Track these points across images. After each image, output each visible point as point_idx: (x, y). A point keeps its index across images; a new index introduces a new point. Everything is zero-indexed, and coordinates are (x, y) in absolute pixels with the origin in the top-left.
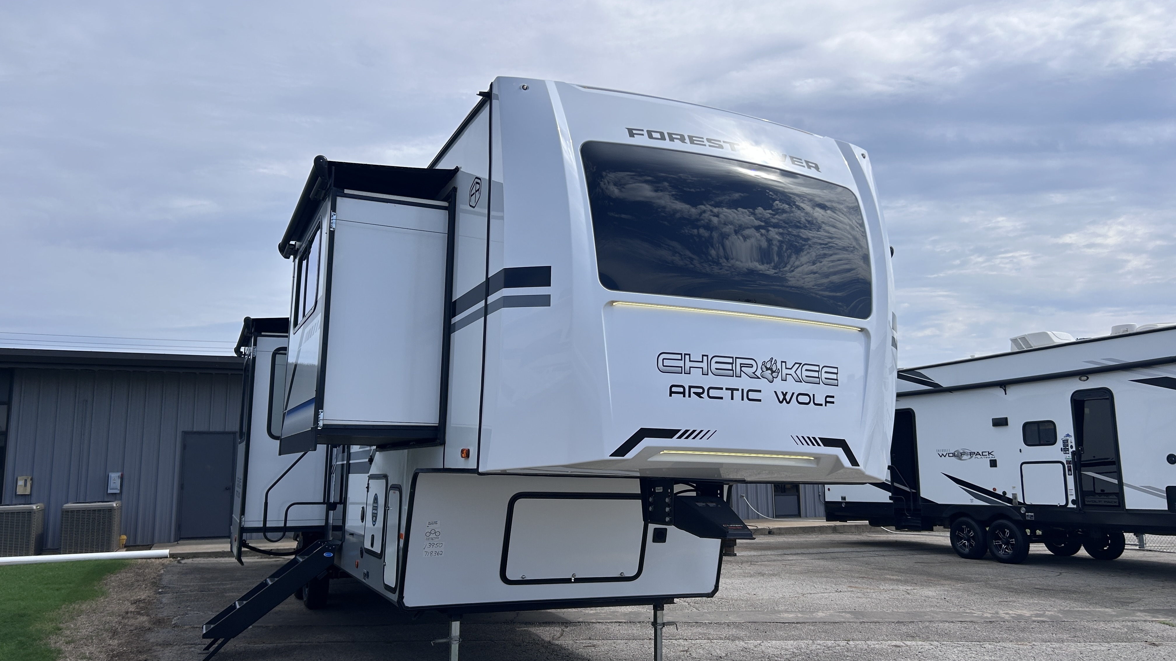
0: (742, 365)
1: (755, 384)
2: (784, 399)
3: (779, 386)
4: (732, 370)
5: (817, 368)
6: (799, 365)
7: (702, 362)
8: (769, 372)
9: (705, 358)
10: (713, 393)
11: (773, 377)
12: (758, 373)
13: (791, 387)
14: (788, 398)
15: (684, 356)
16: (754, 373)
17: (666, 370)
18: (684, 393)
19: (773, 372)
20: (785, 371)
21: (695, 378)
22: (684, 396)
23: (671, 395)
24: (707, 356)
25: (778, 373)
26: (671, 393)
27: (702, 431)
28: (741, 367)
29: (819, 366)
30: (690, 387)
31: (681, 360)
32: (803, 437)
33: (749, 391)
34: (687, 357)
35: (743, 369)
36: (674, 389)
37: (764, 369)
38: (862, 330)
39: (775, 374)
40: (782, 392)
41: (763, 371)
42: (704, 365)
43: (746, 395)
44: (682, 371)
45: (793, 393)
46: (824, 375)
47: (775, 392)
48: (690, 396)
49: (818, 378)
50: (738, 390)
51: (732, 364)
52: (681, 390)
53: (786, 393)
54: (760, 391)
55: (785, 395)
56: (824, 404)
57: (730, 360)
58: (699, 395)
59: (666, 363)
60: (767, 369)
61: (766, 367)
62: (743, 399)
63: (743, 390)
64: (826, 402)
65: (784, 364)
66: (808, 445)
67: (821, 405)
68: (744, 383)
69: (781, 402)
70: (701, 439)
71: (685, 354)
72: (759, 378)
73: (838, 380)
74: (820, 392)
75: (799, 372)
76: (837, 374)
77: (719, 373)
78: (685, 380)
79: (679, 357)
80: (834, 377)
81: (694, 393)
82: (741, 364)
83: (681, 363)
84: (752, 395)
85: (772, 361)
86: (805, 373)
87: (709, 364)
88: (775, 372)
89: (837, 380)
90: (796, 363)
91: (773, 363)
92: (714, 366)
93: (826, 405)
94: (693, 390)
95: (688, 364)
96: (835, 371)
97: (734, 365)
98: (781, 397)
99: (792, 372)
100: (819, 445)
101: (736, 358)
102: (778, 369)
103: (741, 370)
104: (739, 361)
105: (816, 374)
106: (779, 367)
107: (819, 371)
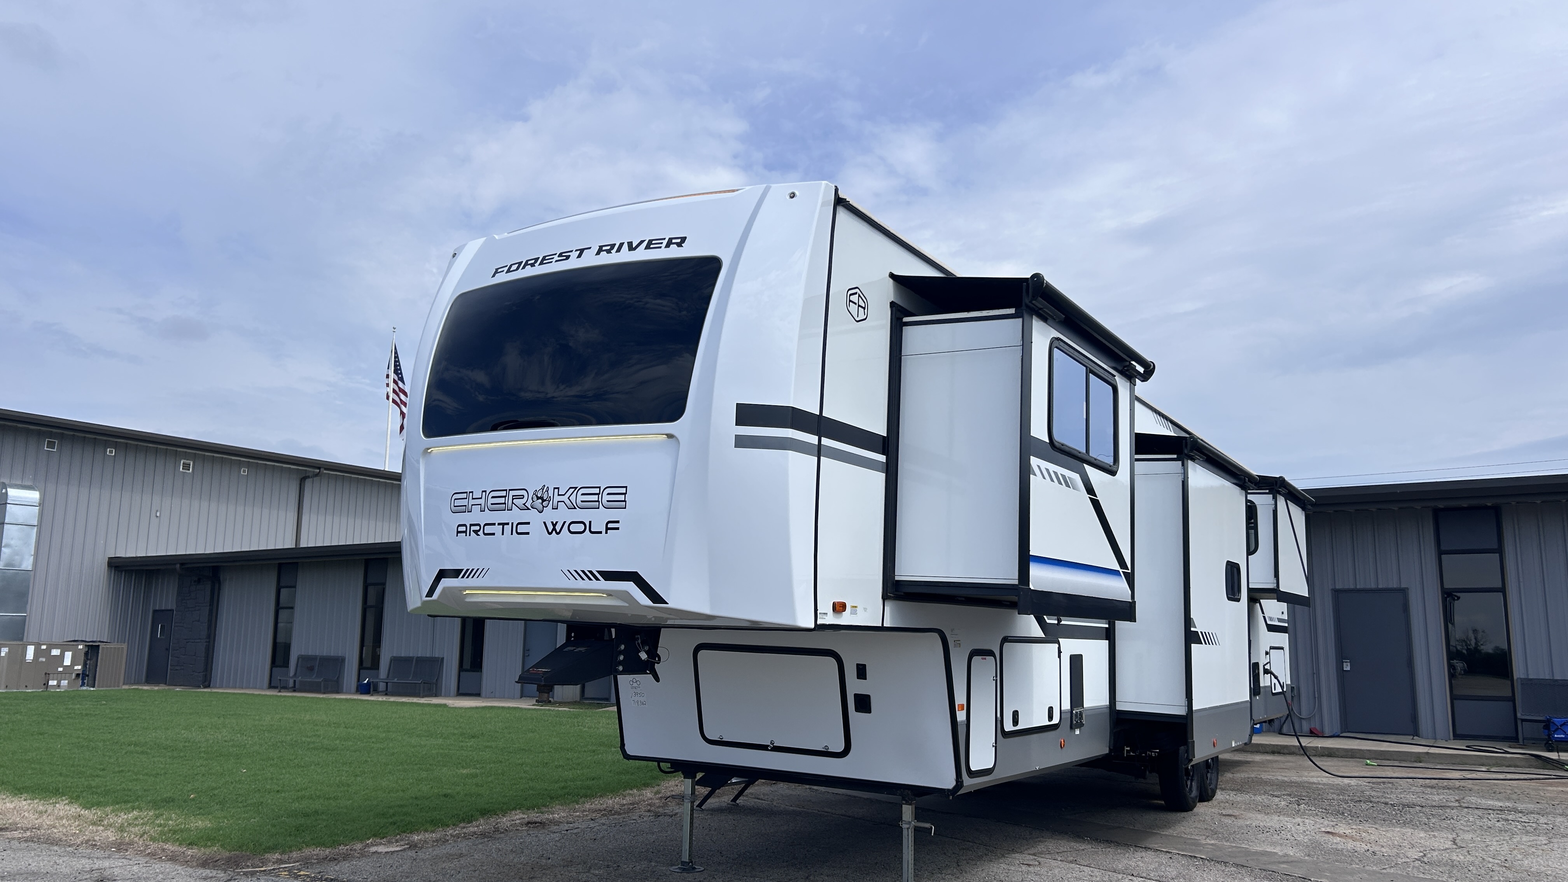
0: (514, 498)
1: (525, 516)
2: (554, 529)
3: (549, 515)
9: (484, 493)
11: (543, 507)
13: (563, 515)
14: (558, 528)
17: (457, 510)
20: (557, 498)
29: (600, 487)
33: (519, 524)
38: (670, 436)
40: (552, 522)
41: (533, 501)
45: (565, 522)
46: (606, 498)
49: (598, 501)
50: (508, 524)
53: (557, 522)
54: (528, 523)
55: (554, 525)
56: (604, 532)
58: (476, 532)
63: (512, 523)
64: (607, 529)
65: (556, 490)
66: (583, 579)
67: (600, 533)
68: (515, 516)
72: (528, 509)
74: (599, 518)
77: (496, 508)
83: (465, 502)
84: (521, 529)
89: (625, 501)
90: (571, 488)
98: (550, 528)
100: (597, 579)
105: (595, 498)
106: (551, 494)
107: (599, 494)
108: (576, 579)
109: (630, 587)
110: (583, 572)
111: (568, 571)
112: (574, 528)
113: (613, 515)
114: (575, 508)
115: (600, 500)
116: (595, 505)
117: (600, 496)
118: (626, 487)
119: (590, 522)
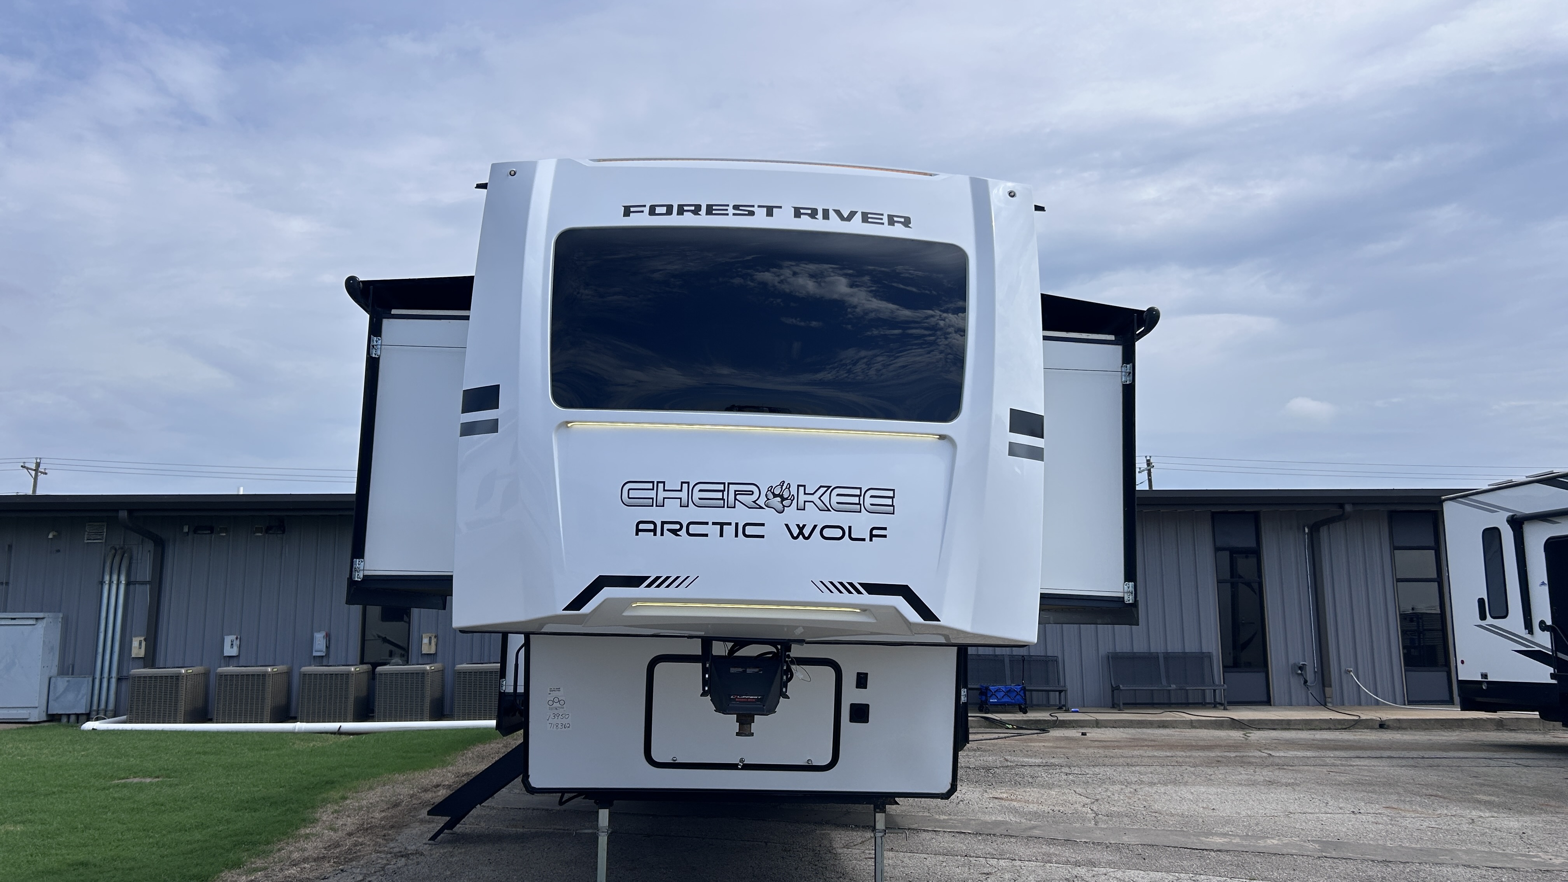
1: (755, 516)
2: (801, 533)
3: (793, 517)
4: (723, 499)
5: (857, 492)
6: (826, 489)
7: (681, 491)
8: (779, 499)
9: (685, 486)
10: (693, 529)
12: (761, 502)
13: (812, 517)
14: (806, 532)
15: (655, 485)
16: (754, 502)
18: (654, 531)
19: (783, 499)
20: (803, 498)
21: (672, 511)
22: (655, 535)
23: (637, 534)
24: (688, 483)
25: (792, 501)
26: (638, 531)
27: (678, 578)
28: (736, 495)
29: (860, 488)
30: (663, 523)
31: (653, 489)
32: (831, 583)
34: (661, 485)
35: (738, 497)
36: (641, 526)
37: (771, 496)
39: (785, 503)
40: (798, 526)
41: (768, 499)
42: (684, 495)
43: (742, 530)
44: (653, 503)
45: (815, 526)
47: (787, 525)
48: (662, 534)
49: (859, 504)
50: (730, 524)
51: (723, 491)
52: (651, 527)
53: (804, 526)
54: (763, 525)
55: (801, 529)
56: (868, 538)
57: (721, 487)
58: (674, 532)
59: (633, 494)
60: (775, 496)
61: (773, 493)
62: (736, 536)
63: (737, 524)
64: (872, 536)
65: (801, 489)
66: (841, 592)
67: (864, 540)
68: (741, 515)
69: (795, 538)
70: (677, 587)
71: (658, 482)
72: (761, 508)
73: (894, 506)
74: (862, 523)
75: (825, 498)
76: (892, 498)
78: (657, 515)
79: (650, 486)
80: (889, 502)
81: (668, 530)
82: (735, 491)
83: (652, 494)
84: (749, 530)
85: (783, 485)
86: (835, 499)
87: (690, 493)
88: (787, 499)
89: (892, 506)
91: (784, 487)
92: (697, 495)
93: (871, 540)
94: (666, 526)
95: (662, 494)
96: (891, 494)
97: (726, 493)
98: (796, 532)
99: (815, 498)
100: (859, 592)
101: (729, 484)
102: (793, 495)
103: (736, 499)
104: (733, 488)
105: (856, 500)
106: (794, 491)
107: (861, 495)
108: (832, 592)
109: (899, 602)
110: (841, 583)
111: (822, 582)
112: (827, 533)
113: (879, 520)
114: (829, 510)
115: (862, 502)
116: (858, 508)
117: (862, 498)
118: (894, 490)
119: (850, 528)
